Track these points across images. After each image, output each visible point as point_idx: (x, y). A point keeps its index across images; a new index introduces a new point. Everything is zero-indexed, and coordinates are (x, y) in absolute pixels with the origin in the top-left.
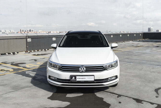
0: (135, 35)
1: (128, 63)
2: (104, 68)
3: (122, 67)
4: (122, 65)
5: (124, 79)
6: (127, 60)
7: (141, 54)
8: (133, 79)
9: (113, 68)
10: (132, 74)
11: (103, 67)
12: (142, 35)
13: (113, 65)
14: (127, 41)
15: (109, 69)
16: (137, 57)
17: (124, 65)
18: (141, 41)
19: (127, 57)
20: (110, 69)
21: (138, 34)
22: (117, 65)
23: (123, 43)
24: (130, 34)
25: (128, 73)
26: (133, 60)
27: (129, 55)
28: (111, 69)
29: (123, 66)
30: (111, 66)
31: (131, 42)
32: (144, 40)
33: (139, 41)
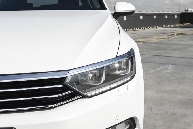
0: (166, 17)
1: (162, 67)
2: (66, 88)
3: (148, 76)
4: (148, 72)
5: (157, 114)
6: (157, 59)
7: (184, 46)
8: (185, 116)
9: (115, 85)
10: (180, 97)
11: (65, 86)
12: (179, 17)
13: (118, 72)
14: (153, 27)
15: (97, 92)
16: (178, 52)
17: (153, 71)
18: (178, 27)
19: (156, 53)
20: (101, 90)
21: (171, 16)
22: (131, 74)
23: (146, 30)
24: (157, 15)
25: (165, 92)
26: (172, 59)
27: (160, 49)
28: (105, 89)
29: (149, 74)
30: (103, 78)
31: (160, 29)
32: (182, 25)
33: (173, 27)
